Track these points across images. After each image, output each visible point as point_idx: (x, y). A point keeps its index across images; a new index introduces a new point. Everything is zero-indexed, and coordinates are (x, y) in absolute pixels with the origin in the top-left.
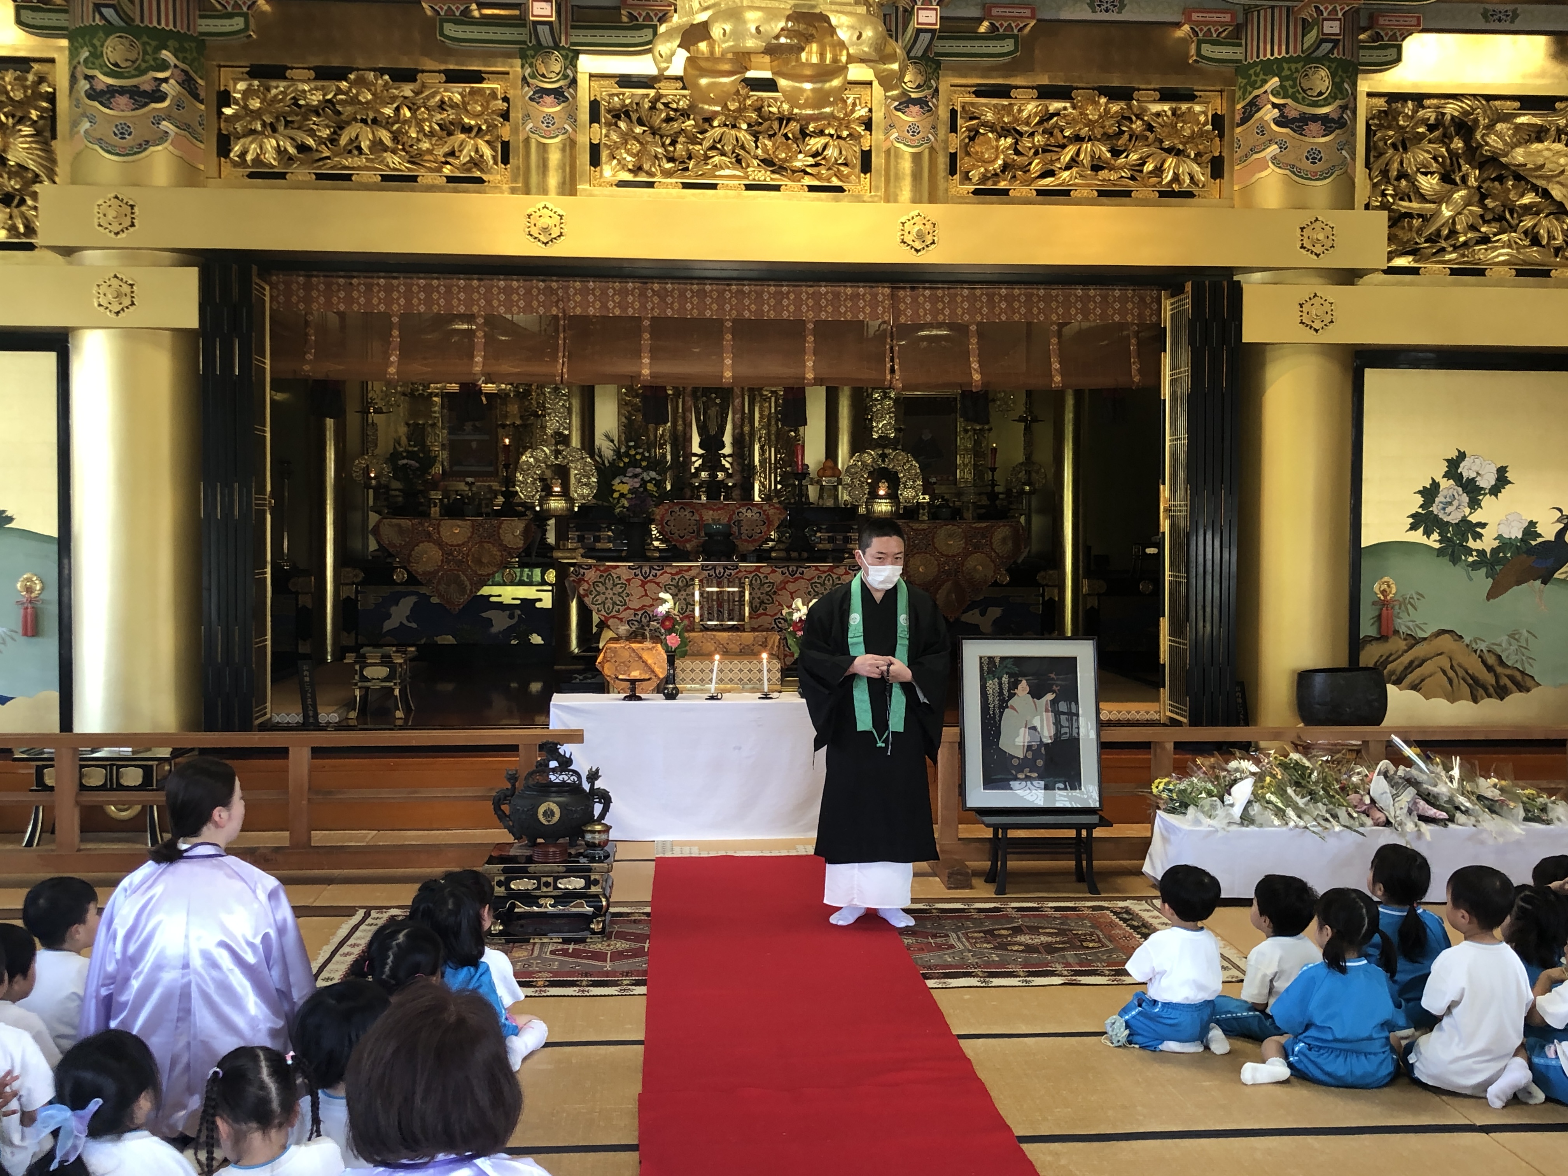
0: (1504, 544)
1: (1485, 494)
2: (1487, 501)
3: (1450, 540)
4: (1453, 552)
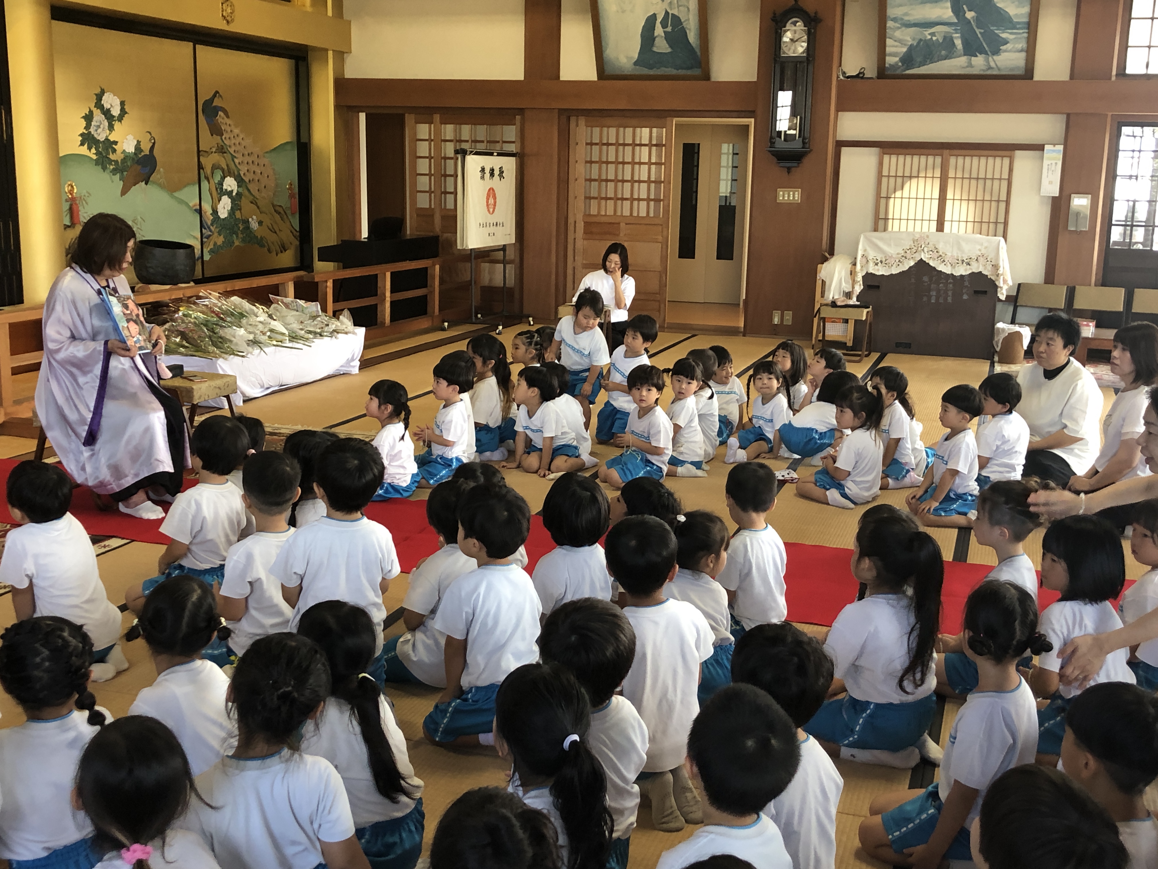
0: (127, 157)
1: (115, 121)
2: (117, 125)
3: (101, 153)
4: (103, 162)
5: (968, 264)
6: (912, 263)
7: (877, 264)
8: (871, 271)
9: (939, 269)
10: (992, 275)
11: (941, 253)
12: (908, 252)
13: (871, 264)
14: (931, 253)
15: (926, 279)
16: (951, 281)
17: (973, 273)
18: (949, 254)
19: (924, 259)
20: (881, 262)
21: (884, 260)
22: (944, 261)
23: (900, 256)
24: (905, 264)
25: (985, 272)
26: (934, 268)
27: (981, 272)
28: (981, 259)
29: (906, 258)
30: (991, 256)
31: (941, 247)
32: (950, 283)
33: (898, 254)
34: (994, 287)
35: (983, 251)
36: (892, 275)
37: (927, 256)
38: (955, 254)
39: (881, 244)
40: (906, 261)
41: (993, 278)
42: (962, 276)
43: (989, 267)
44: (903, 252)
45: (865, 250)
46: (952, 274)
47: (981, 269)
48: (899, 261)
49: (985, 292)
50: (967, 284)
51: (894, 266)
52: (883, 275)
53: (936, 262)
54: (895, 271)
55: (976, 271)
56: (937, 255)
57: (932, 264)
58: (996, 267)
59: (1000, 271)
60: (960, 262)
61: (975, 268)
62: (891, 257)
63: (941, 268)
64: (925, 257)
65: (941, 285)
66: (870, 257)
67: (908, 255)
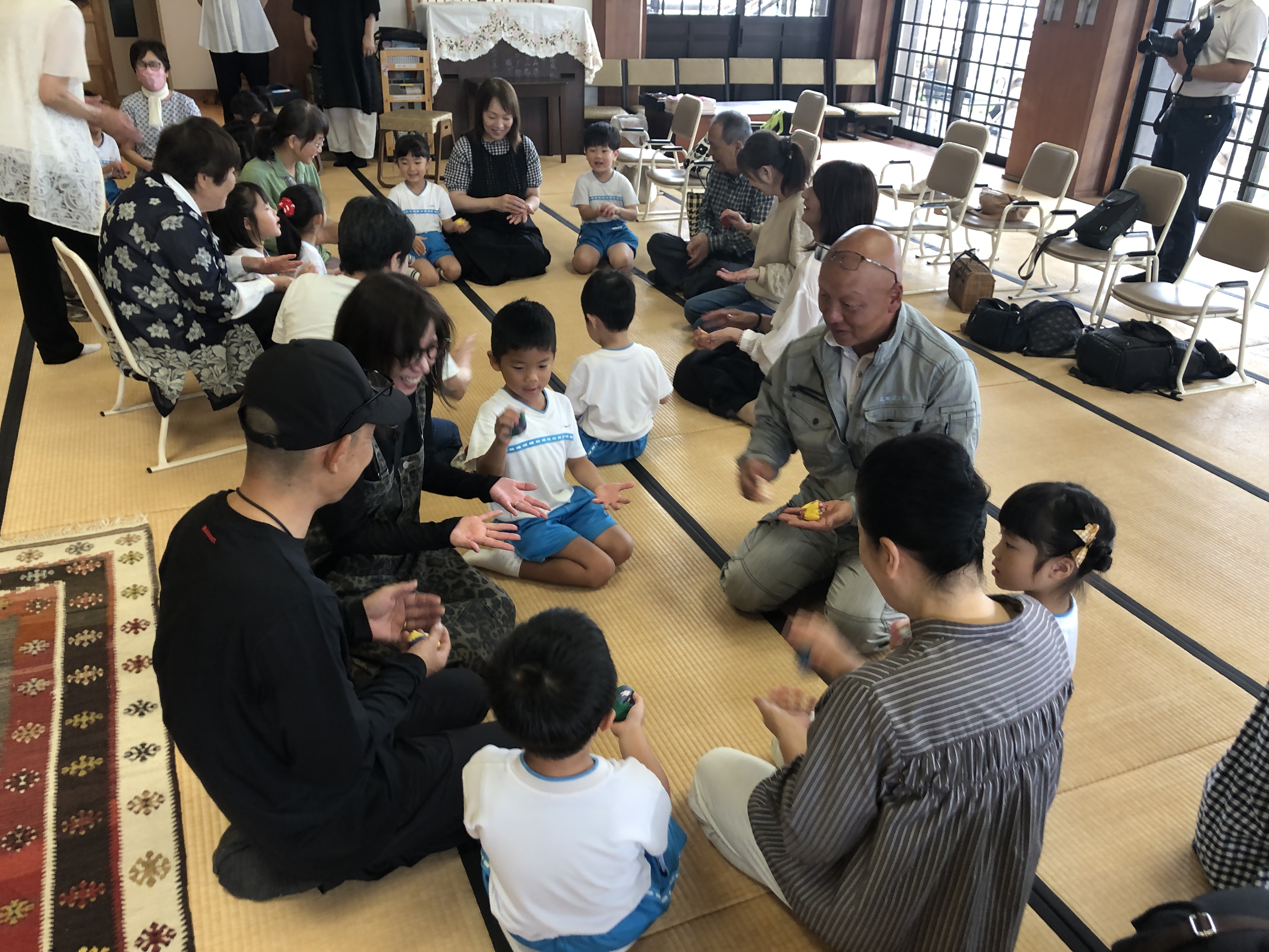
5: (553, 43)
6: (492, 45)
7: (451, 48)
8: (445, 56)
9: (523, 51)
10: (578, 55)
11: (522, 31)
12: (486, 30)
13: (445, 48)
14: (511, 30)
15: (508, 62)
16: (536, 63)
17: (558, 55)
18: (532, 32)
19: (505, 39)
20: (457, 45)
21: (459, 42)
22: (527, 41)
23: (477, 35)
24: (485, 47)
25: (571, 53)
26: (517, 50)
27: (567, 53)
28: (566, 37)
29: (484, 38)
30: (576, 32)
31: (521, 22)
32: (535, 67)
33: (475, 33)
34: (581, 68)
35: (567, 28)
36: (470, 60)
37: (508, 35)
38: (538, 32)
39: (454, 21)
40: (484, 42)
41: (580, 59)
42: (547, 58)
43: (575, 46)
44: (480, 31)
45: (435, 30)
46: (537, 57)
47: (567, 49)
48: (477, 43)
49: (572, 76)
50: (553, 66)
51: (472, 48)
52: (460, 61)
53: (518, 42)
54: (473, 56)
55: (562, 52)
56: (520, 33)
57: (514, 44)
58: (582, 45)
59: (589, 50)
60: (544, 42)
61: (560, 48)
62: (467, 38)
63: (524, 49)
64: (506, 36)
65: (526, 70)
66: (443, 39)
67: (487, 35)
